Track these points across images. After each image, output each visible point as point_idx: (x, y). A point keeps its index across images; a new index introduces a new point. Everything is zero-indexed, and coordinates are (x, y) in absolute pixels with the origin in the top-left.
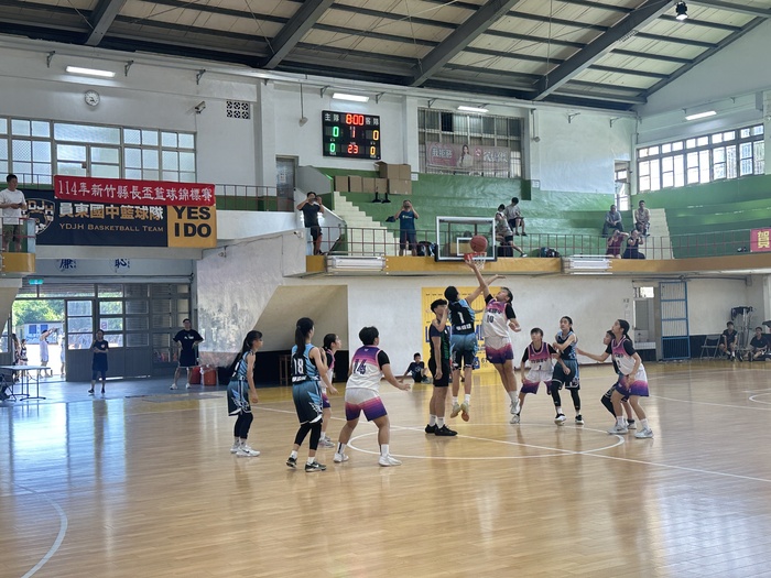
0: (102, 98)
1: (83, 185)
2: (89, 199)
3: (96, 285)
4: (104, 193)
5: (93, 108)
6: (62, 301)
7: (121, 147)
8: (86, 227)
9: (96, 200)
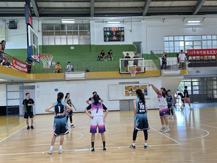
0: (197, 28)
1: (194, 51)
2: (196, 55)
3: (192, 77)
4: (200, 53)
5: (194, 31)
6: (183, 82)
7: (201, 41)
8: (195, 62)
9: (198, 55)
